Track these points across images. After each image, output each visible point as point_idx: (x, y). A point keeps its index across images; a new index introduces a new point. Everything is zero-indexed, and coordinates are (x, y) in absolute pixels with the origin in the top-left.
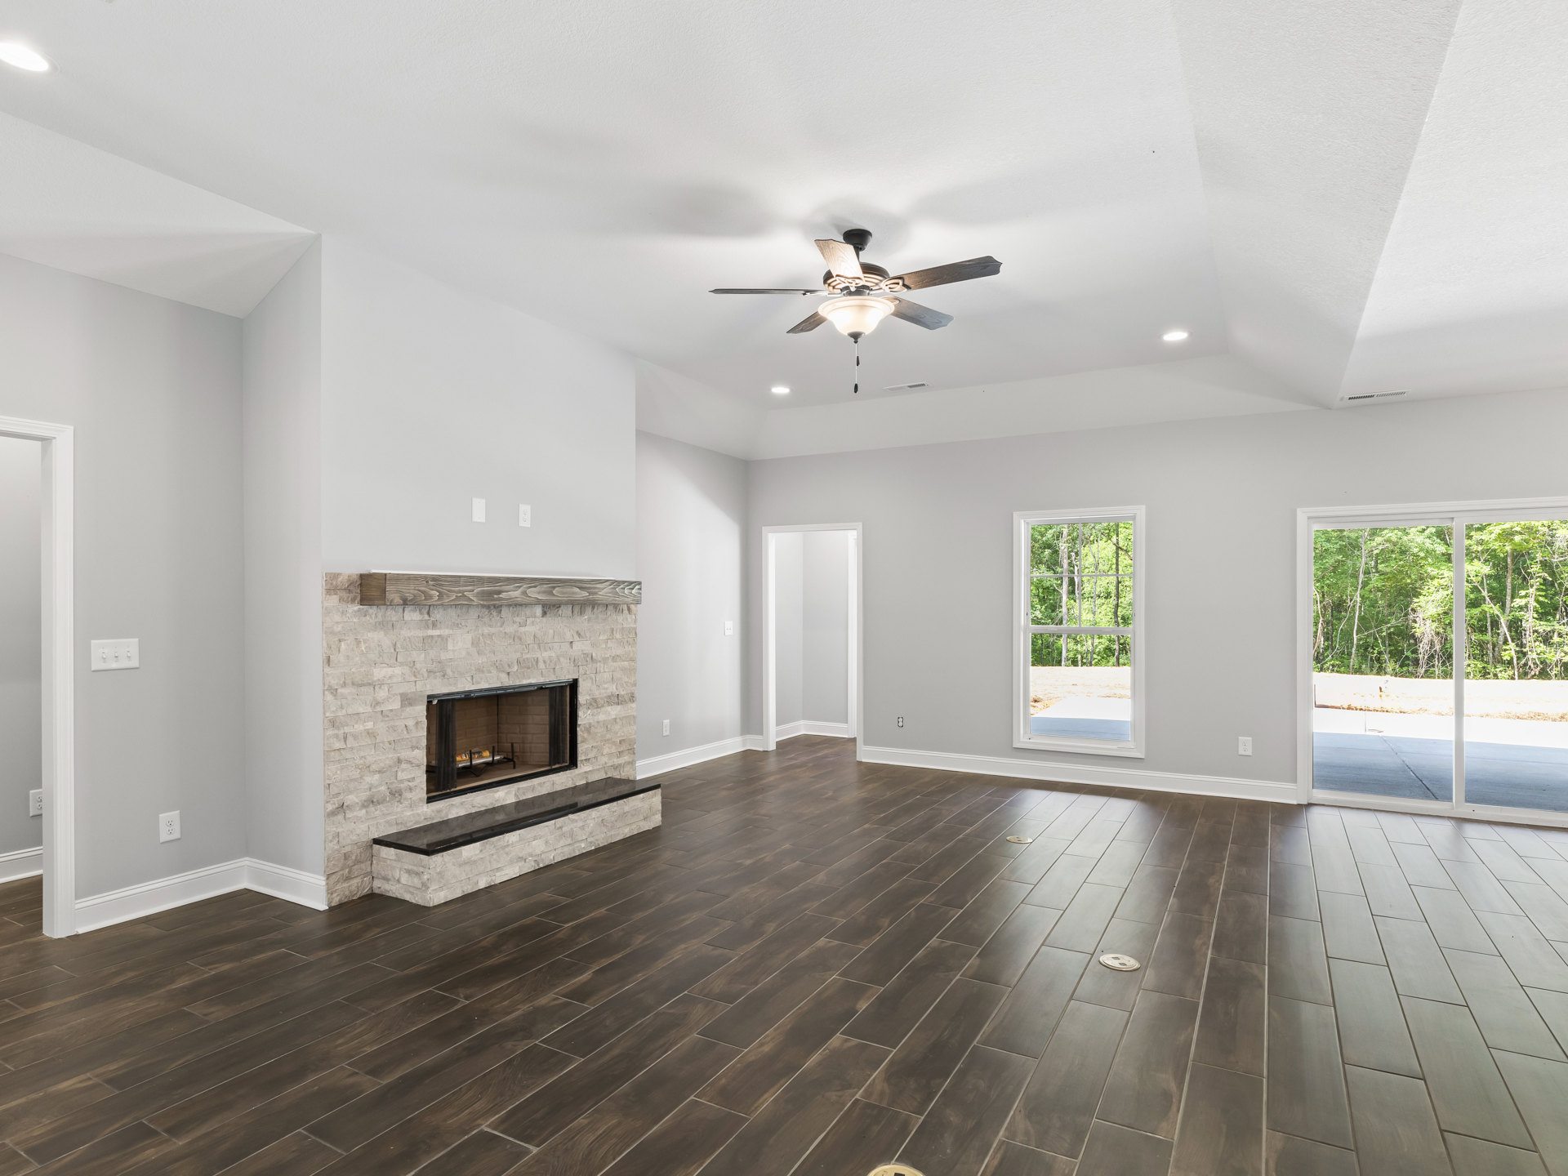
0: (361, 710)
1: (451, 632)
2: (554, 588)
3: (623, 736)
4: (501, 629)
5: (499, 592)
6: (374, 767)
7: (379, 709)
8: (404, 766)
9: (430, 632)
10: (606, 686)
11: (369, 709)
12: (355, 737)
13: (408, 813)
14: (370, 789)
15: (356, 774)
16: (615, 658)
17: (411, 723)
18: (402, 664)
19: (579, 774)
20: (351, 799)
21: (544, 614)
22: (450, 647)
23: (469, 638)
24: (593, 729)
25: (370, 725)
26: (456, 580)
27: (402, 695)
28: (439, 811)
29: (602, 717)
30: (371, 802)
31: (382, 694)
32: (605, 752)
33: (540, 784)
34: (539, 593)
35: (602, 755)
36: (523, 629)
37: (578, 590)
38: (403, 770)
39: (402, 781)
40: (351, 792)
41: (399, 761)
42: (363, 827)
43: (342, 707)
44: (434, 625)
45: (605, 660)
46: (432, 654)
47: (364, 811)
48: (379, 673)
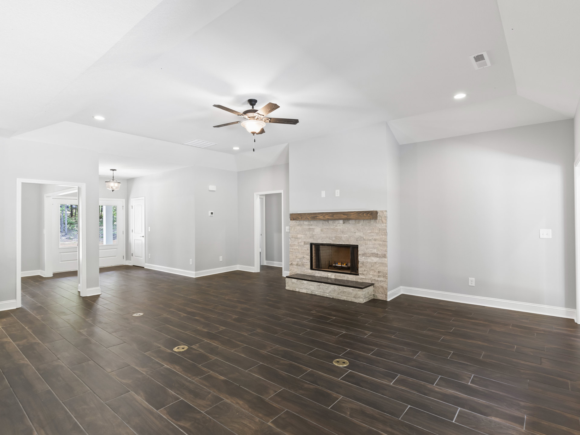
0: (296, 244)
1: (315, 227)
2: (334, 215)
3: (380, 270)
4: (330, 227)
5: (316, 217)
6: (298, 257)
7: (299, 244)
8: (305, 259)
9: (311, 227)
10: (371, 249)
11: (297, 244)
12: (295, 249)
13: (306, 271)
14: (298, 262)
15: (295, 258)
16: (375, 240)
17: (306, 249)
18: (304, 234)
19: (359, 278)
20: (294, 263)
21: (344, 223)
22: (315, 231)
23: (320, 229)
24: (365, 264)
25: (297, 247)
26: (305, 214)
27: (304, 242)
28: (313, 273)
29: (369, 260)
30: (297, 265)
31: (300, 241)
32: (371, 274)
33: (343, 276)
34: (328, 216)
35: (369, 274)
36: (336, 227)
37: (343, 215)
38: (305, 260)
39: (304, 262)
40: (294, 262)
41: (304, 257)
42: (296, 270)
43: (292, 243)
44: (311, 225)
45: (370, 240)
46: (311, 232)
47: (296, 266)
48: (299, 236)
